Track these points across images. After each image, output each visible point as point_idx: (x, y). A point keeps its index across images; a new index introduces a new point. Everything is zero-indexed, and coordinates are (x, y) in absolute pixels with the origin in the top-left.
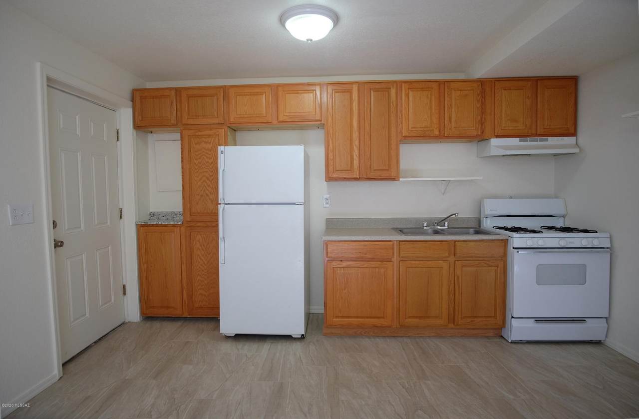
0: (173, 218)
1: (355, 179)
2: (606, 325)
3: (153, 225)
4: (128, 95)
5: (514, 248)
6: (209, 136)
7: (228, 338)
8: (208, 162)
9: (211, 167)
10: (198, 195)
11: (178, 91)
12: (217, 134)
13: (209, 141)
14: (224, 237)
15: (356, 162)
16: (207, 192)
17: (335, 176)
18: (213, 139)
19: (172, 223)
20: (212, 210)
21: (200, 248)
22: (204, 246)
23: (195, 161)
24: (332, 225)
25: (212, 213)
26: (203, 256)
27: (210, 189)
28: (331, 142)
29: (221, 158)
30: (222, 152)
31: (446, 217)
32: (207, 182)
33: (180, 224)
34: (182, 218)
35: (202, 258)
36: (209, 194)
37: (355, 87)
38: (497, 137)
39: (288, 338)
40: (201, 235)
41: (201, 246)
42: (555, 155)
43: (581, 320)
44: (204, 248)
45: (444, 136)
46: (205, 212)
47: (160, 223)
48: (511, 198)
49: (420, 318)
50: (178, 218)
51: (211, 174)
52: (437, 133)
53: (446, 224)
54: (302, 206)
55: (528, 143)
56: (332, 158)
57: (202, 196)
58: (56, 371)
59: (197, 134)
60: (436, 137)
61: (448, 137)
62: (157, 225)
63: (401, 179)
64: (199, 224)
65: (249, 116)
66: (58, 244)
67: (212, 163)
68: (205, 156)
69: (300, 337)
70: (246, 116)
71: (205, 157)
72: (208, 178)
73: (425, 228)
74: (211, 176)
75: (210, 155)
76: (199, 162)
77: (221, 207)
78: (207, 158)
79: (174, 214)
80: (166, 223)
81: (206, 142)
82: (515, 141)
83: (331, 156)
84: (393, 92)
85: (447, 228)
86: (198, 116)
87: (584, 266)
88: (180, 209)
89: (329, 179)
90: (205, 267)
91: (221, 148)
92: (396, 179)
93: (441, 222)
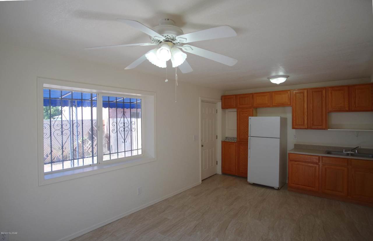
1: (306, 129)
3: (227, 142)
4: (220, 98)
6: (247, 111)
7: (250, 184)
10: (242, 132)
11: (236, 96)
12: (250, 110)
14: (250, 148)
15: (306, 122)
16: (246, 131)
17: (296, 127)
19: (233, 141)
21: (242, 151)
23: (241, 120)
24: (297, 147)
28: (295, 114)
29: (250, 120)
31: (355, 147)
33: (236, 142)
34: (236, 139)
35: (243, 155)
37: (306, 91)
39: (272, 188)
40: (243, 146)
46: (244, 138)
50: (235, 140)
52: (347, 109)
53: (356, 151)
54: (279, 139)
56: (295, 120)
58: (200, 181)
59: (242, 111)
62: (228, 142)
63: (328, 129)
64: (242, 143)
65: (261, 104)
66: (202, 146)
69: (277, 188)
71: (245, 119)
72: (246, 126)
73: (344, 152)
75: (247, 118)
76: (243, 120)
77: (249, 138)
79: (234, 138)
80: (231, 141)
81: (245, 114)
83: (294, 119)
84: (324, 92)
85: (356, 153)
86: (243, 104)
88: (236, 136)
89: (293, 128)
91: (250, 117)
92: (326, 129)
93: (353, 150)
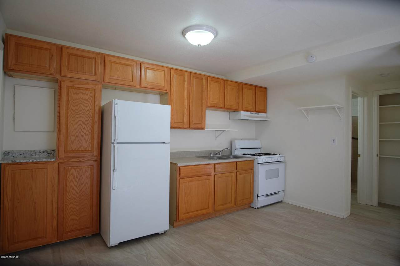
0: (32, 156)
2: (284, 194)
3: (22, 164)
5: (258, 163)
6: (86, 89)
8: (85, 109)
9: (87, 113)
10: (74, 136)
12: (94, 88)
13: (87, 93)
15: (185, 118)
18: (90, 91)
19: (45, 160)
20: (86, 148)
21: (74, 180)
22: (77, 178)
23: (72, 108)
25: (85, 150)
26: (76, 186)
27: (85, 131)
30: (116, 104)
31: (222, 150)
32: (83, 125)
33: (54, 161)
35: (75, 188)
36: (84, 135)
37: (186, 74)
38: (243, 111)
40: (74, 169)
41: (74, 178)
42: (255, 121)
43: (277, 193)
44: (77, 180)
45: (224, 108)
46: (80, 150)
47: (31, 161)
48: (241, 140)
49: (223, 205)
51: (87, 119)
52: (222, 106)
54: (169, 145)
55: (253, 115)
57: (77, 136)
59: (75, 86)
60: (221, 108)
61: (226, 108)
62: (26, 163)
63: (206, 129)
64: (73, 160)
65: (120, 79)
67: (88, 110)
68: (82, 104)
69: (164, 232)
70: (118, 78)
71: (82, 106)
72: (84, 123)
74: (86, 121)
75: (87, 104)
76: (76, 109)
77: (113, 146)
78: (84, 106)
80: (38, 161)
81: (83, 93)
82: (248, 113)
84: (204, 80)
85: (221, 155)
86: (77, 71)
87: (278, 169)
89: (172, 127)
90: (78, 195)
91: (116, 101)
92: (204, 129)
93: (218, 152)
